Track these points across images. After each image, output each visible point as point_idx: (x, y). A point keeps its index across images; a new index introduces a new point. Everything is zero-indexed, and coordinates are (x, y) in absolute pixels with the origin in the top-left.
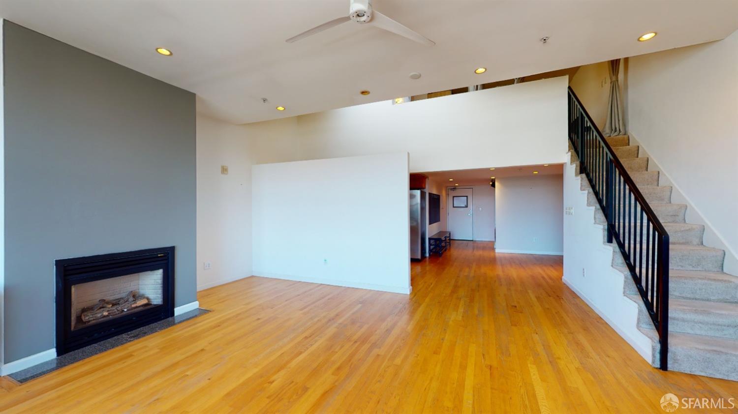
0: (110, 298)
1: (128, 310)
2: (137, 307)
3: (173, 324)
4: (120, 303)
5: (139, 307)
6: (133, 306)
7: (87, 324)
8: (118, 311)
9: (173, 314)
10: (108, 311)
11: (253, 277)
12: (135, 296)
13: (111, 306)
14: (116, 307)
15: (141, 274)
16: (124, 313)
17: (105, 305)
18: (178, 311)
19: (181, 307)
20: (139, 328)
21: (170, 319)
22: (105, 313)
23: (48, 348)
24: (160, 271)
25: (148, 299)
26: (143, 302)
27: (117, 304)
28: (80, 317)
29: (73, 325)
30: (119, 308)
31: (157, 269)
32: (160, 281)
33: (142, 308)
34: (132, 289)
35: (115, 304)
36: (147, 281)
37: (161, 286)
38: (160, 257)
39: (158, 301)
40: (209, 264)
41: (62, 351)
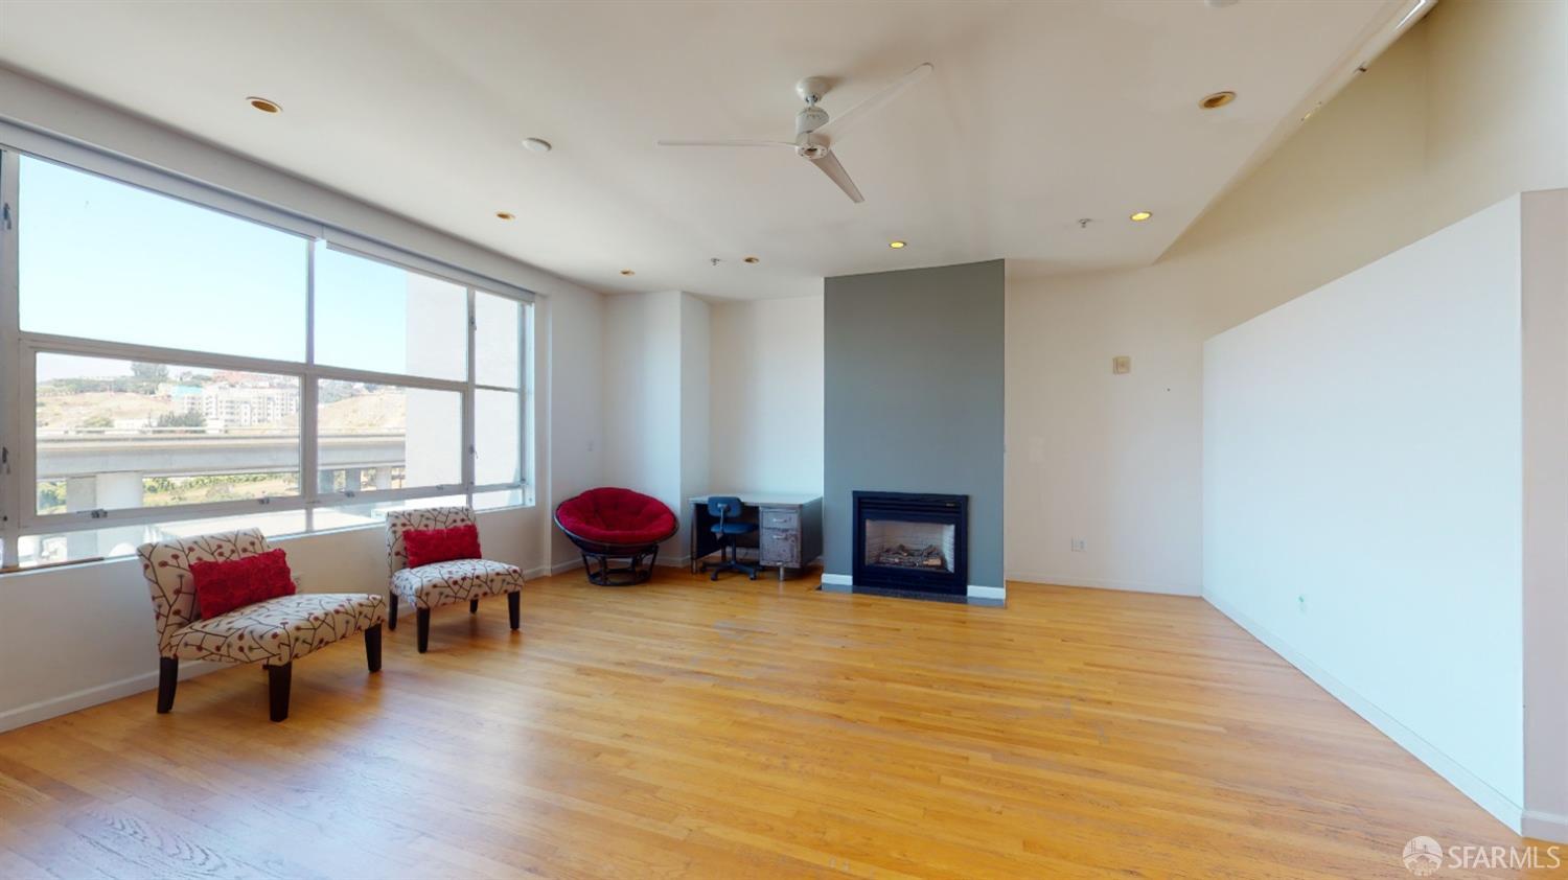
0: (911, 545)
1: (919, 566)
2: (927, 566)
3: (965, 602)
5: (931, 566)
6: (925, 563)
7: (881, 565)
8: (909, 562)
9: (964, 592)
10: (900, 559)
11: (1200, 599)
12: (933, 552)
13: (905, 554)
14: (910, 557)
15: (941, 525)
16: (915, 568)
17: (901, 552)
18: (973, 591)
19: (978, 588)
20: (919, 591)
21: (961, 597)
22: (897, 560)
23: (848, 574)
24: (952, 527)
25: (943, 560)
26: (936, 562)
27: (912, 555)
28: (879, 556)
29: (869, 560)
30: (912, 559)
31: (949, 523)
32: (952, 540)
33: (933, 569)
34: (934, 543)
35: (911, 554)
36: (946, 537)
37: (953, 547)
38: (949, 507)
39: (951, 567)
40: (1082, 543)
41: (856, 581)
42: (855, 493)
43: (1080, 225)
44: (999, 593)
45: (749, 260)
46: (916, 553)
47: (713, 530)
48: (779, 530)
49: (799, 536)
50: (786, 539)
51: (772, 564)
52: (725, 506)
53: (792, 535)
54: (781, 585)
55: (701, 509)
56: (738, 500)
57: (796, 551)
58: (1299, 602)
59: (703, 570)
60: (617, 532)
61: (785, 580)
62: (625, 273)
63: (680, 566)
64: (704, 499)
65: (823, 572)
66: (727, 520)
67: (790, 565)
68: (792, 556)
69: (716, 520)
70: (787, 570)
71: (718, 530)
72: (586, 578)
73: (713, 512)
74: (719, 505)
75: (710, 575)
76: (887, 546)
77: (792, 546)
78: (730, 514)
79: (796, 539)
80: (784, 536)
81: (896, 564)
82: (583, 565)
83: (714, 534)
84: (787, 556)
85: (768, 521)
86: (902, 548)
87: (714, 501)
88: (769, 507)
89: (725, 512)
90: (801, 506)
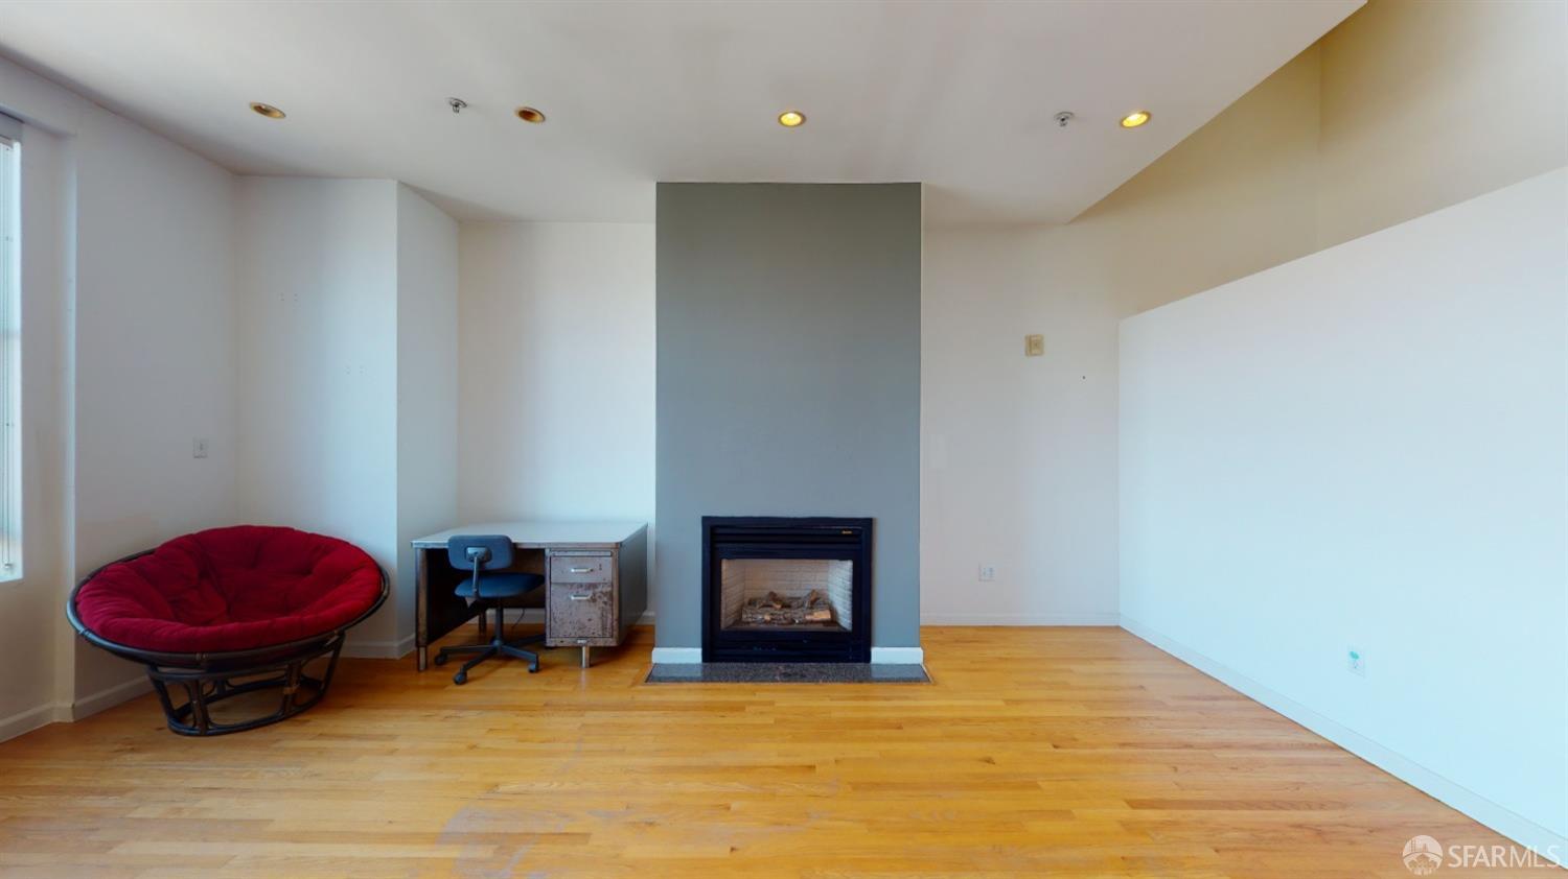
0: (785, 592)
1: (800, 623)
2: (812, 622)
3: (866, 677)
4: (793, 604)
5: (817, 622)
6: (808, 618)
7: (746, 627)
8: (785, 619)
9: (867, 658)
10: (772, 614)
11: (1118, 628)
12: (817, 600)
13: (779, 606)
14: (786, 610)
15: (831, 561)
16: (795, 626)
17: (772, 603)
18: (880, 655)
19: (886, 649)
20: (802, 662)
21: (859, 666)
22: (767, 618)
23: (694, 647)
24: (849, 564)
25: (833, 612)
26: (823, 615)
27: (789, 606)
28: (740, 612)
29: (726, 621)
30: (789, 614)
31: (843, 558)
32: (848, 584)
33: (820, 627)
34: (817, 585)
35: (786, 606)
36: (836, 579)
37: (850, 593)
38: (846, 535)
39: (846, 621)
40: (991, 570)
41: (708, 656)
42: (705, 520)
43: (1059, 122)
44: (912, 655)
45: (527, 115)
46: (794, 604)
47: (459, 592)
48: (581, 585)
49: (615, 594)
50: (593, 600)
51: (567, 642)
52: (481, 550)
53: (605, 594)
54: (584, 675)
55: (436, 561)
56: (507, 540)
57: (611, 618)
58: (1351, 659)
59: (442, 660)
60: (231, 626)
61: (591, 665)
62: (260, 109)
63: (395, 655)
64: (440, 540)
65: (653, 646)
66: (484, 574)
67: (601, 643)
68: (604, 628)
69: (466, 575)
70: (594, 650)
71: (466, 592)
72: (162, 718)
73: (457, 563)
74: (471, 551)
75: (455, 668)
76: (749, 595)
77: (603, 610)
78: (491, 565)
79: (611, 598)
80: (590, 593)
81: (766, 622)
82: (151, 687)
83: (462, 599)
84: (595, 627)
85: (562, 573)
86: (774, 597)
87: (461, 543)
88: (564, 549)
89: (481, 563)
90: (619, 545)
